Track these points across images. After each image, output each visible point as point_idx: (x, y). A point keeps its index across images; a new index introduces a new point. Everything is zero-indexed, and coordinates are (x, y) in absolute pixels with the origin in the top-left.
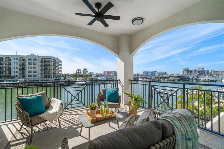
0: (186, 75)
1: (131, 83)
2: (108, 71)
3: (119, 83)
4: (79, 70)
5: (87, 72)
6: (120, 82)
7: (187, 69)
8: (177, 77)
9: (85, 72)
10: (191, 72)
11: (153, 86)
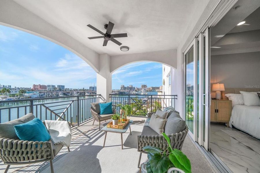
0: (122, 90)
1: (111, 97)
2: (41, 85)
3: (100, 98)
6: (102, 96)
7: (123, 86)
8: (118, 92)
10: (126, 88)
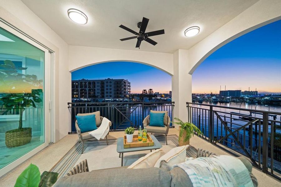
1: (189, 107)
3: (174, 106)
4: (145, 90)
5: (153, 92)
9: (151, 92)
11: (215, 112)
